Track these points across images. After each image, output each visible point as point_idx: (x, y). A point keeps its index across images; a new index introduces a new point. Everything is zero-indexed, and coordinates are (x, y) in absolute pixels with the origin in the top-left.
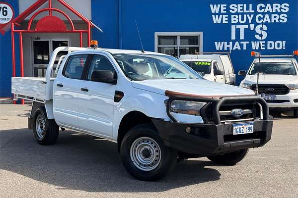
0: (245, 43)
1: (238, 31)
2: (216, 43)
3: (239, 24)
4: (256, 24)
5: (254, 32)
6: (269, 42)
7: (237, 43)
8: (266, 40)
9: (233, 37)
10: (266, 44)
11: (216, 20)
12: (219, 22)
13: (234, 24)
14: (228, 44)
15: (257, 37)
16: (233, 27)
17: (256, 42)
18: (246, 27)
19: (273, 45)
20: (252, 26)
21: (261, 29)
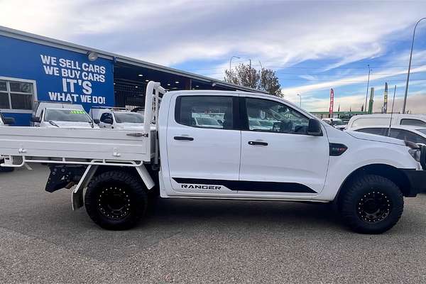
0: (75, 96)
1: (68, 84)
2: (50, 93)
3: (68, 77)
4: (83, 81)
5: (82, 87)
6: (94, 97)
7: (69, 95)
8: (92, 95)
9: (65, 90)
10: (92, 98)
11: (48, 71)
12: (51, 73)
13: (65, 77)
14: (61, 95)
15: (84, 91)
16: (64, 80)
17: (84, 96)
18: (76, 81)
19: (96, 100)
20: (80, 81)
21: (87, 85)
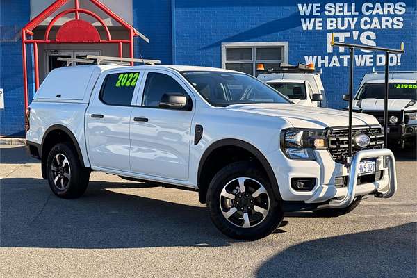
0: (345, 58)
2: (306, 57)
3: (337, 30)
4: (361, 31)
5: (359, 42)
6: (378, 56)
7: (335, 57)
8: (375, 53)
9: (330, 49)
10: (374, 59)
11: (307, 26)
12: (310, 28)
13: (330, 31)
14: (323, 58)
16: (329, 35)
17: (360, 56)
18: (348, 34)
19: (384, 59)
20: (356, 34)
21: (368, 37)
